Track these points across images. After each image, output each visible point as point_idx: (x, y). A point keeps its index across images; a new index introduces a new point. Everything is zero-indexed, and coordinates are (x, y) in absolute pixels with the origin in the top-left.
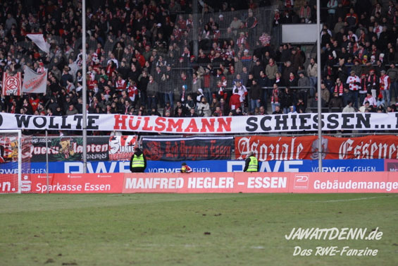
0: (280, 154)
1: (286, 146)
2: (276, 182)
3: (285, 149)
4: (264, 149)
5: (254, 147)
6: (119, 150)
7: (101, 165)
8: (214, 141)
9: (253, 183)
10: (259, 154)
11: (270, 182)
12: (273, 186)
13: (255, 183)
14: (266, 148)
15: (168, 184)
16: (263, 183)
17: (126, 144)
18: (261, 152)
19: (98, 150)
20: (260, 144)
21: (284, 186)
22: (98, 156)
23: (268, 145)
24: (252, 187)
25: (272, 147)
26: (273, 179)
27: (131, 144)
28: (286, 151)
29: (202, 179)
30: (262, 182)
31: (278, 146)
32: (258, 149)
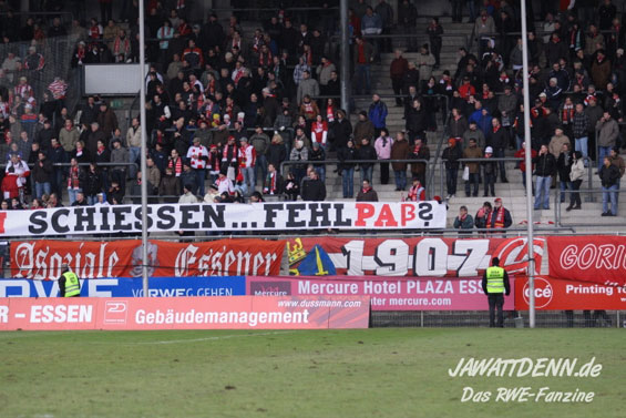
0: (81, 268)
1: (91, 256)
2: (76, 313)
3: (89, 260)
4: (56, 261)
5: (41, 258)
9: (39, 314)
10: (48, 269)
11: (66, 312)
12: (70, 320)
13: (43, 315)
14: (59, 259)
16: (55, 315)
18: (52, 265)
20: (51, 253)
21: (89, 319)
23: (63, 255)
24: (38, 321)
25: (69, 257)
26: (71, 308)
28: (92, 265)
30: (54, 312)
31: (78, 256)
32: (48, 261)
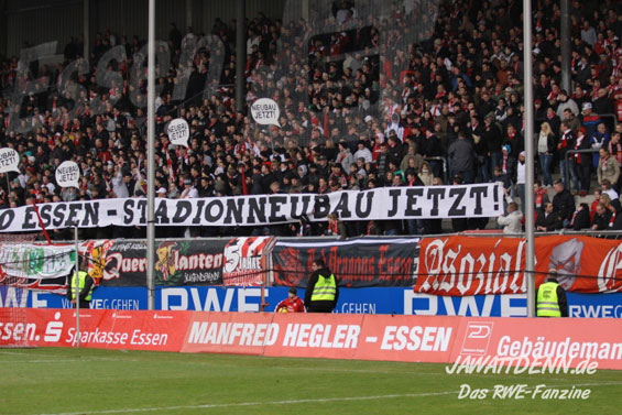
0: (495, 273)
1: (507, 257)
2: (432, 339)
3: (504, 262)
4: (467, 264)
5: (450, 260)
6: (238, 265)
7: (212, 294)
8: (386, 248)
9: (392, 338)
10: (457, 274)
11: (421, 336)
12: (425, 348)
13: (396, 340)
14: (472, 261)
15: (253, 335)
16: (409, 340)
17: (249, 254)
18: (462, 270)
19: (208, 266)
20: (463, 254)
21: (444, 348)
22: (208, 276)
23: (475, 257)
24: (389, 347)
25: (482, 259)
26: (429, 330)
27: (255, 254)
28: (507, 269)
29: (308, 326)
30: (407, 336)
31: (492, 258)
32: (457, 265)
